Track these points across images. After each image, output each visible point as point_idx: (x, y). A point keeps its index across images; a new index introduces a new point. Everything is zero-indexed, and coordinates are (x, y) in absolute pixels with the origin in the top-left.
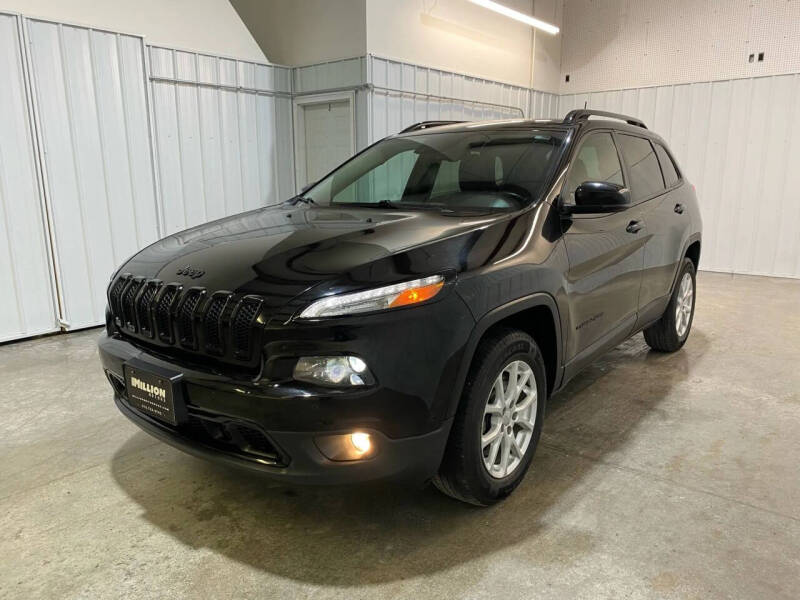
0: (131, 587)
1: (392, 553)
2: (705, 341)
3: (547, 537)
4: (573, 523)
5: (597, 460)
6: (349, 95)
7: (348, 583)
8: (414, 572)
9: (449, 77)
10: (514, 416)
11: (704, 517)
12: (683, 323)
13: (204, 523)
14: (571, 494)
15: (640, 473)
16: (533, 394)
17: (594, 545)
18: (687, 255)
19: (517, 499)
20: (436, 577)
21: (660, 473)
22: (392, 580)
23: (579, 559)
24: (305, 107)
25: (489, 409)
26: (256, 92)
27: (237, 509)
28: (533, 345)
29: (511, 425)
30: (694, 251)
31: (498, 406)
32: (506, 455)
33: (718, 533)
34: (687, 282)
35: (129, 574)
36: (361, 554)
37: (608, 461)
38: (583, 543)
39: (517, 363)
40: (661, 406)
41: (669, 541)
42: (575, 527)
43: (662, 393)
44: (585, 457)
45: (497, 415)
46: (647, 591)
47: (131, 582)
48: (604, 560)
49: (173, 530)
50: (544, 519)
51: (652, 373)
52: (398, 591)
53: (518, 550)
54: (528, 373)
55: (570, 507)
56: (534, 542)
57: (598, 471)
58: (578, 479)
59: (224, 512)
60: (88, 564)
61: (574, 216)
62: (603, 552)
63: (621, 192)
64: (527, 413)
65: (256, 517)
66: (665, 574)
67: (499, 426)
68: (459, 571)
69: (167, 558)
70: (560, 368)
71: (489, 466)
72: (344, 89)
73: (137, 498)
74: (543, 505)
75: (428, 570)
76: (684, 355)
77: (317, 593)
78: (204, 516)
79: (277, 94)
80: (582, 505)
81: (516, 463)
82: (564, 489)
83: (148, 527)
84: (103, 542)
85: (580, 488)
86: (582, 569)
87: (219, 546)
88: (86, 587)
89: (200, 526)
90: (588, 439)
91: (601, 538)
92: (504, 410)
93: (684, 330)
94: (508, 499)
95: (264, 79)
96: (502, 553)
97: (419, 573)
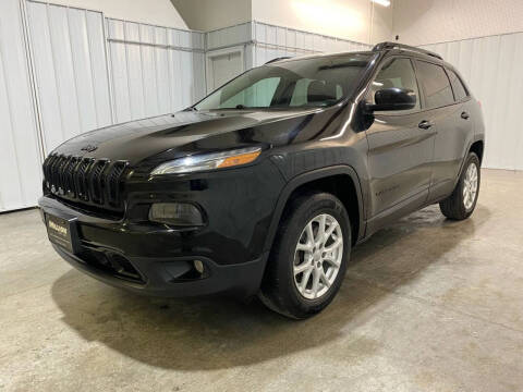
0: (36, 366)
1: (224, 350)
2: (487, 213)
3: (342, 343)
4: (363, 333)
5: (389, 291)
6: (241, 49)
7: (188, 369)
8: (236, 363)
9: (310, 36)
10: (324, 254)
11: (465, 333)
12: (470, 200)
13: (101, 325)
14: (365, 314)
15: (420, 300)
16: (339, 241)
17: (375, 350)
18: (471, 150)
19: (325, 315)
20: (251, 368)
21: (436, 300)
22: (219, 368)
23: (362, 360)
24: (213, 58)
25: (300, 246)
26: (180, 49)
27: (125, 316)
28: (339, 204)
29: (321, 261)
30: (478, 148)
31: (309, 246)
32: (316, 283)
33: (473, 345)
34: (472, 170)
35: (38, 357)
36: (202, 350)
37: (398, 291)
38: (367, 348)
39: (325, 216)
40: (446, 255)
41: (434, 349)
42: (363, 337)
43: (448, 246)
44: (382, 289)
45: (308, 252)
46: (409, 384)
47: (38, 362)
48: (381, 361)
49: (78, 328)
50: (342, 330)
51: (444, 234)
52: (220, 376)
53: (317, 351)
54: (335, 224)
55: (362, 323)
56: (330, 346)
57: (390, 298)
58: (373, 303)
59: (115, 317)
60: (14, 349)
61: (375, 113)
62: (381, 355)
63: (410, 94)
64: (335, 254)
65: (136, 322)
66: (426, 374)
67: (310, 260)
68: (270, 364)
69: (67, 347)
70: (362, 223)
71: (301, 289)
72: (237, 45)
73: (62, 307)
74: (343, 320)
75: (246, 362)
76: (470, 222)
77: (163, 376)
78: (103, 320)
79: (194, 50)
80: (373, 321)
81: (325, 289)
82: (361, 310)
83: (63, 326)
84: (28, 335)
85: (373, 309)
86: (361, 367)
87: (105, 341)
88: (6, 364)
89: (96, 327)
90: (385, 276)
91: (381, 345)
92: (314, 249)
93: (471, 204)
94: (318, 316)
95: (186, 40)
96: (305, 352)
97: (240, 364)
